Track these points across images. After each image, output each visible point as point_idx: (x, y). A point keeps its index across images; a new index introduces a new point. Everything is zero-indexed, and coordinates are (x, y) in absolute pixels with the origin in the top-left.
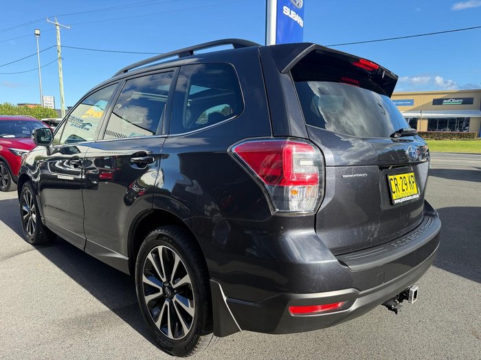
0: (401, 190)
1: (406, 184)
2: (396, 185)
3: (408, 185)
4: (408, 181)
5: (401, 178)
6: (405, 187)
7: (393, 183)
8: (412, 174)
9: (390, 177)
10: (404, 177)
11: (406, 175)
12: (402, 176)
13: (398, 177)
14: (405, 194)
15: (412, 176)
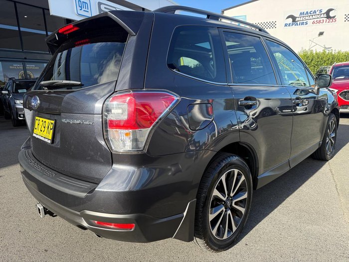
0: (40, 130)
1: (44, 127)
2: (38, 124)
3: (46, 129)
4: (47, 126)
5: (42, 121)
6: (43, 129)
7: (37, 122)
8: (53, 122)
9: (37, 118)
10: (45, 122)
11: (47, 121)
12: (44, 120)
13: (41, 119)
14: (41, 133)
15: (52, 123)
